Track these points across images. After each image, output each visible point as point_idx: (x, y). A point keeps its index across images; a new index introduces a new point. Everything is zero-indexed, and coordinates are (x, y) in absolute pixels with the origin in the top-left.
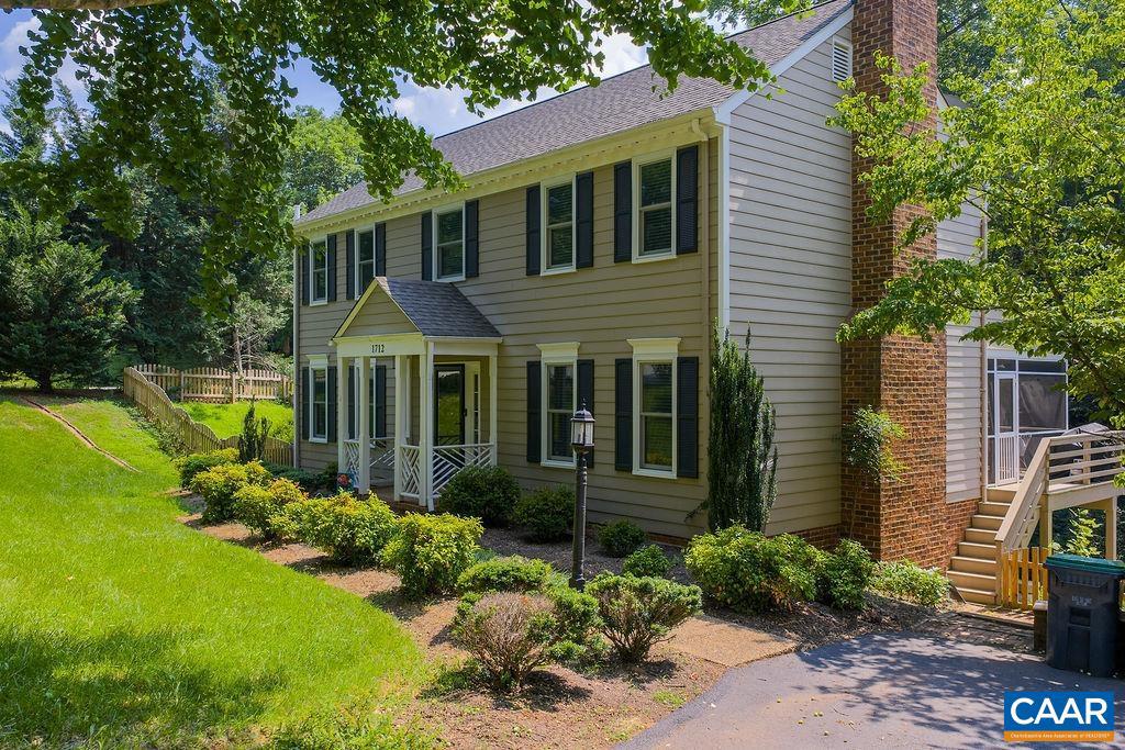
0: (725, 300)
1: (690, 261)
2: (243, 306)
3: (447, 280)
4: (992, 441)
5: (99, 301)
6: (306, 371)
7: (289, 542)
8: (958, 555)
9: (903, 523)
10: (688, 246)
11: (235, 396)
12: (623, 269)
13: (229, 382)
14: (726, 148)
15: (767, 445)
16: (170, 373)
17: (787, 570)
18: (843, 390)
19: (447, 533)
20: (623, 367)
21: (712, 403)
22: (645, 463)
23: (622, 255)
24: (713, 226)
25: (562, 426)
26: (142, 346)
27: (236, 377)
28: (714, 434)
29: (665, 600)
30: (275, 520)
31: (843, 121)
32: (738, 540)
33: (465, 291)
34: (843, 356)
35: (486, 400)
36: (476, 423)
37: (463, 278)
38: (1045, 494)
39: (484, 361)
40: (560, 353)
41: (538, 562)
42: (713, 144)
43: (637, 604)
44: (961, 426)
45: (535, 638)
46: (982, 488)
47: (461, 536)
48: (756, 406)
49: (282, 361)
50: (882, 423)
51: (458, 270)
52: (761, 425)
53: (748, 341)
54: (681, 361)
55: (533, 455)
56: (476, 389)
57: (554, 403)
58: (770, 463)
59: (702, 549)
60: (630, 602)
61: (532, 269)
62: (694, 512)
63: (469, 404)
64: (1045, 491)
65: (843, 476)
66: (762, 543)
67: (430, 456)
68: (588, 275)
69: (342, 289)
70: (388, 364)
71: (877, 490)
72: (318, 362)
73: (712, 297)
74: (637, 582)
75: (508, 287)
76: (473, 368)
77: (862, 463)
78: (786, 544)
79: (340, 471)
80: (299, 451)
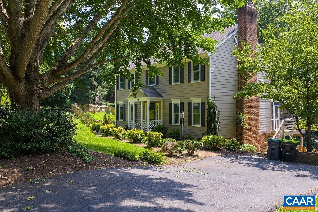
0: (210, 91)
1: (203, 82)
2: (99, 89)
3: (151, 85)
4: (273, 121)
5: (66, 89)
6: (118, 105)
7: (122, 139)
8: (264, 145)
9: (249, 137)
10: (203, 79)
11: (96, 111)
12: (190, 84)
13: (94, 108)
14: (210, 60)
15: (218, 120)
16: (81, 105)
17: (220, 142)
18: (236, 109)
19: (156, 135)
20: (190, 104)
21: (207, 111)
22: (194, 124)
23: (189, 81)
24: (208, 76)
25: (177, 116)
26: (75, 99)
27: (96, 106)
28: (207, 117)
29: (196, 144)
30: (120, 135)
31: (234, 54)
32: (211, 137)
33: (155, 88)
34: (236, 102)
35: (160, 111)
36: (158, 116)
37: (155, 85)
38: (283, 132)
39: (160, 103)
40: (176, 101)
41: (174, 139)
42: (208, 59)
43: (192, 145)
44: (265, 117)
45: (175, 147)
46: (270, 131)
47: (159, 136)
48: (216, 112)
49: (106, 102)
50: (244, 115)
51: (153, 83)
52: (217, 116)
53: (214, 99)
54: (201, 103)
55: (171, 122)
56: (158, 109)
57: (175, 111)
58: (218, 123)
59: (204, 139)
60: (190, 144)
61: (170, 83)
62: (204, 133)
63: (156, 112)
64: (284, 131)
65: (236, 127)
66: (215, 137)
67: (149, 122)
68: (182, 85)
69: (127, 86)
70: (138, 103)
71: (243, 129)
72: (121, 103)
73: (208, 90)
74: (192, 141)
75: (165, 87)
76: (157, 104)
77: (239, 124)
78: (220, 137)
79: (128, 126)
80: (116, 123)
